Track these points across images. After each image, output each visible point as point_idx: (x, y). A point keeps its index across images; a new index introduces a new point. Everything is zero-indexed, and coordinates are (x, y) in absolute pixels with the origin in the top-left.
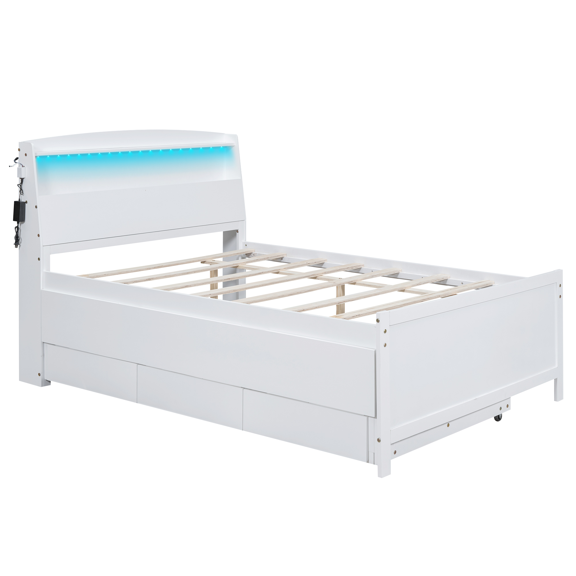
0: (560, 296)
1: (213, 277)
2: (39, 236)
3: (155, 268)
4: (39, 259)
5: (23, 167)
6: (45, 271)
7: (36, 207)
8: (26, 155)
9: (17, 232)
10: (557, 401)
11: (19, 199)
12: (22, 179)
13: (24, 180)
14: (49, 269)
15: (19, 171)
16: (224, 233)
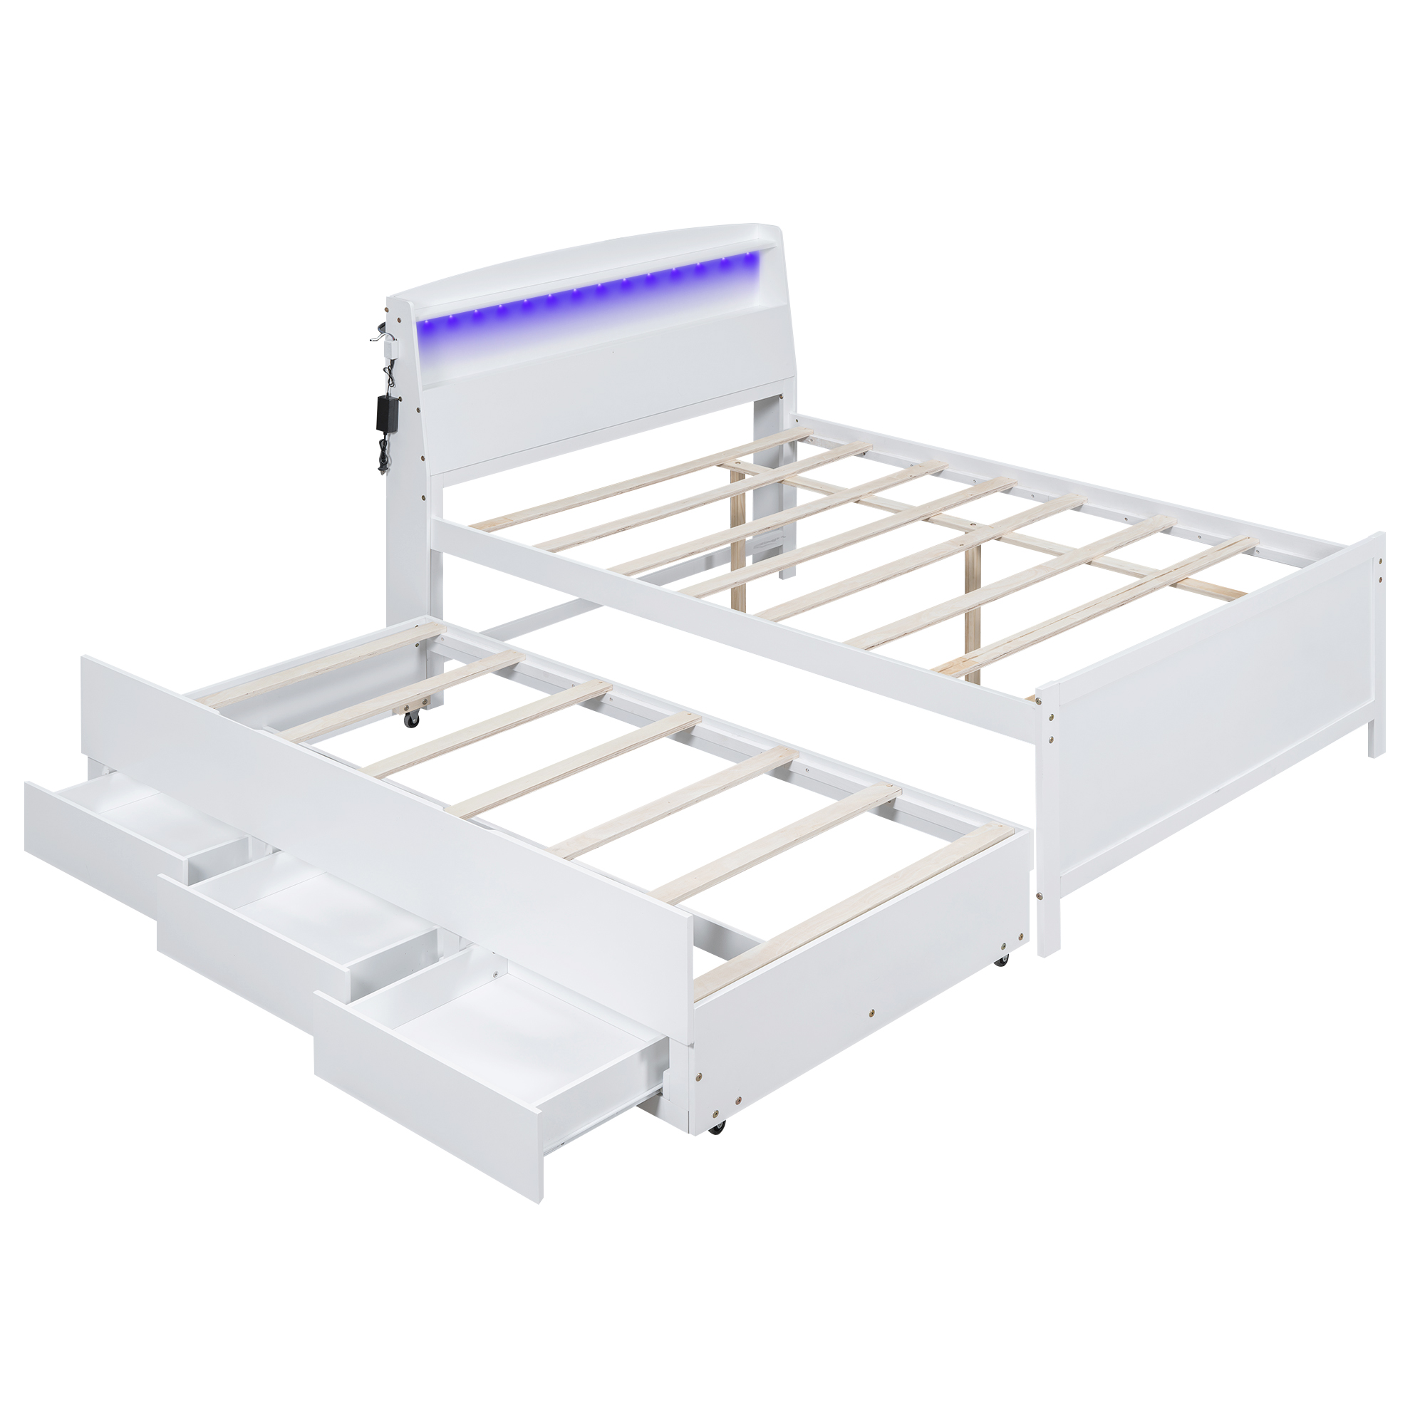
0: (1381, 579)
2: (423, 458)
4: (424, 498)
5: (394, 340)
6: (434, 517)
7: (418, 410)
8: (399, 320)
9: (383, 449)
10: (1373, 757)
11: (388, 394)
12: (392, 362)
13: (395, 362)
14: (442, 517)
15: (388, 349)
16: (756, 403)
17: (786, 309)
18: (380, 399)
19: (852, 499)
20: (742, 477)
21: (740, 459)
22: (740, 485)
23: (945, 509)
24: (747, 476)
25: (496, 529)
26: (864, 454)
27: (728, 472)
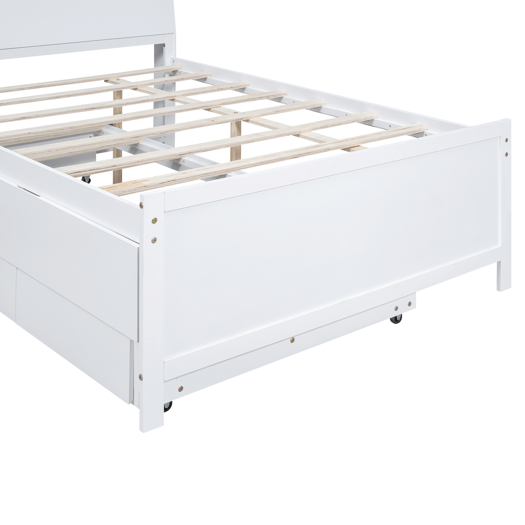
0: (507, 154)
1: (116, 99)
3: (31, 88)
10: (501, 291)
16: (155, 45)
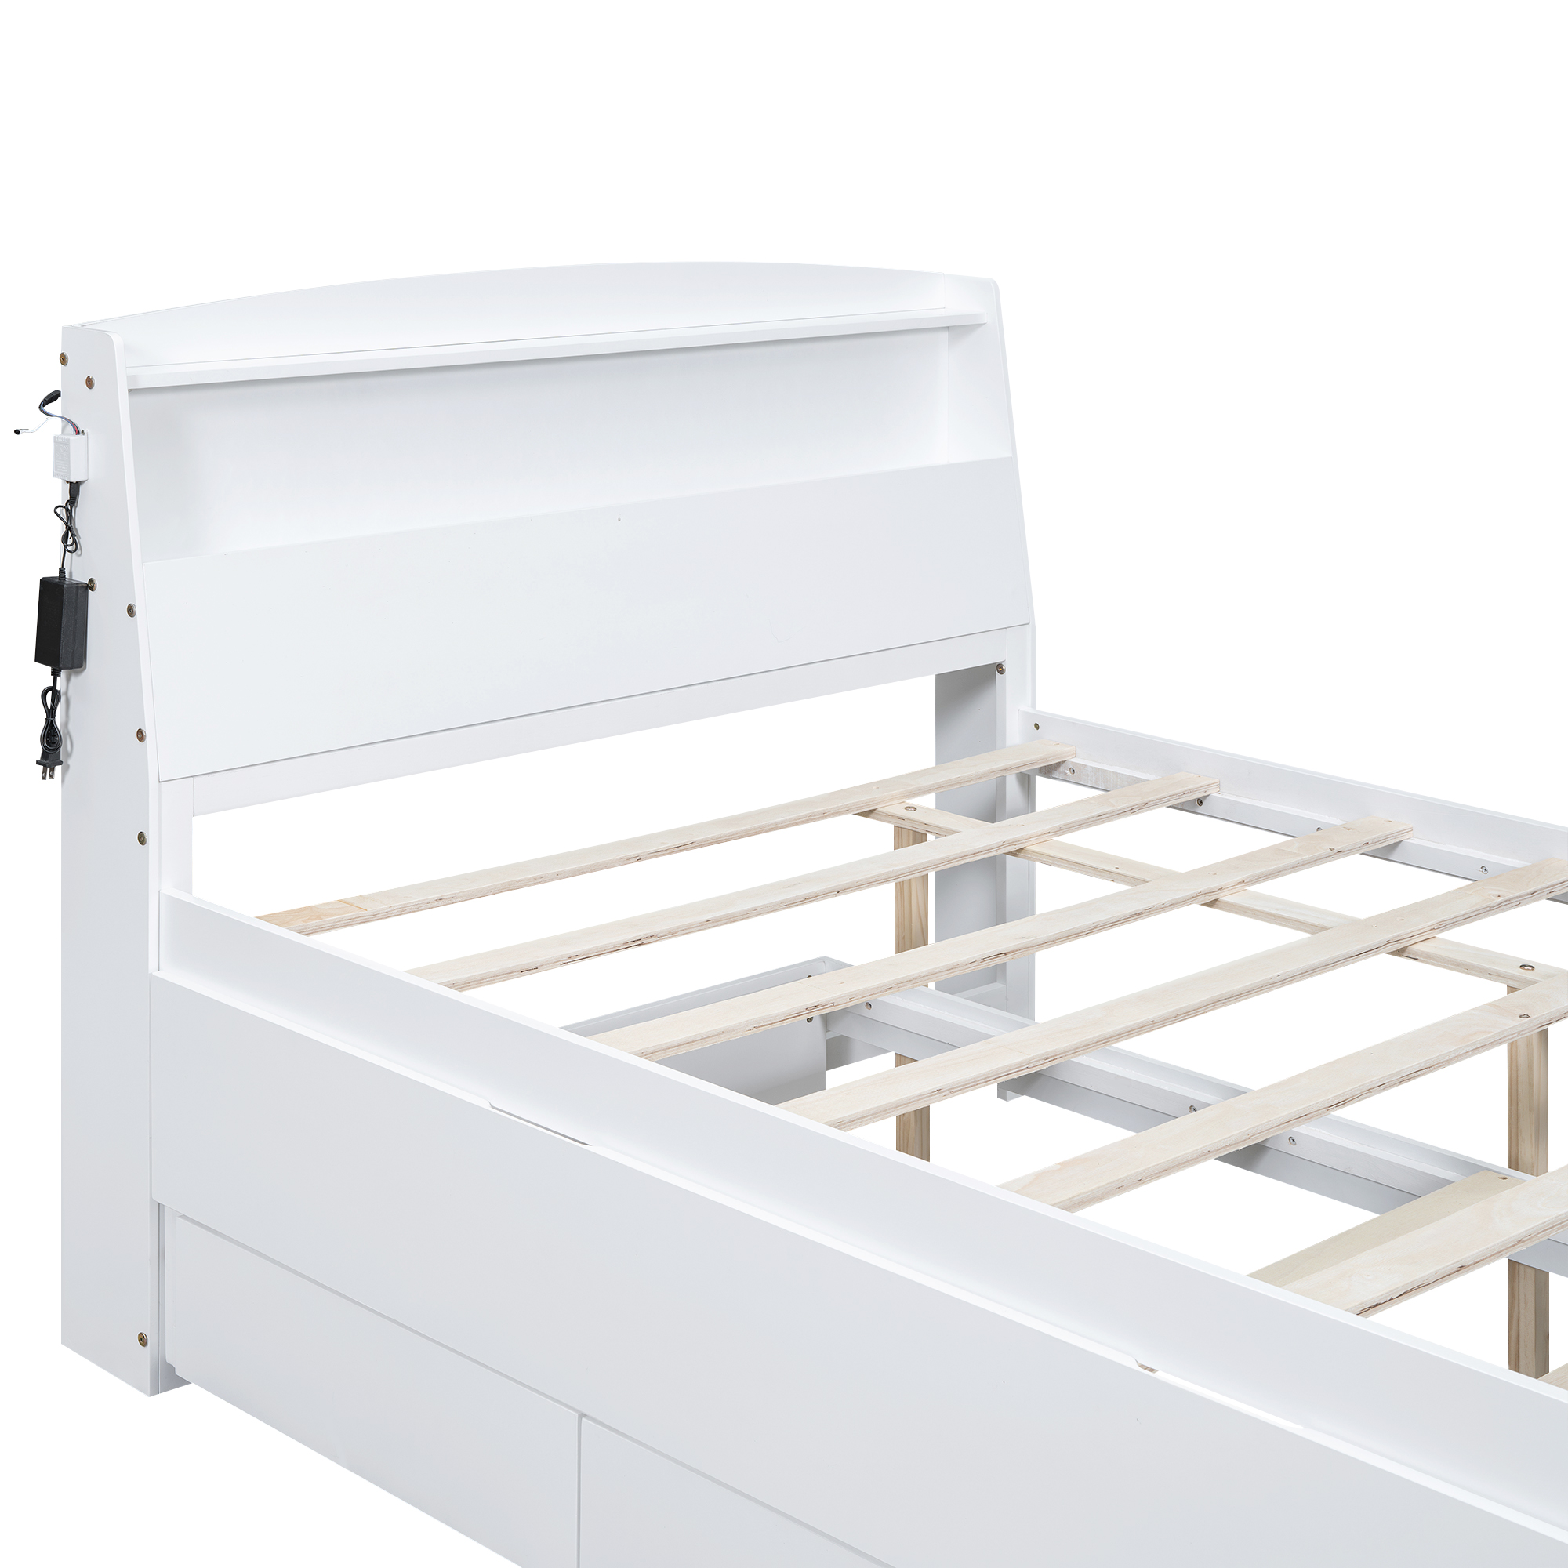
2: (141, 736)
4: (142, 839)
5: (78, 432)
6: (169, 888)
7: (131, 611)
8: (90, 383)
9: (51, 713)
11: (62, 571)
12: (74, 488)
13: (81, 488)
14: (187, 885)
15: (61, 449)
16: (940, 678)
17: (1009, 466)
18: (46, 584)
19: (1200, 894)
20: (919, 837)
21: (913, 802)
22: (917, 855)
23: (1443, 926)
24: (931, 837)
25: (322, 929)
26: (1200, 802)
27: (889, 829)
